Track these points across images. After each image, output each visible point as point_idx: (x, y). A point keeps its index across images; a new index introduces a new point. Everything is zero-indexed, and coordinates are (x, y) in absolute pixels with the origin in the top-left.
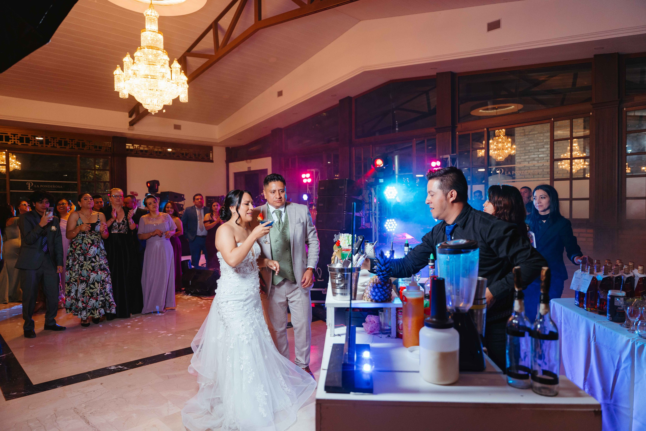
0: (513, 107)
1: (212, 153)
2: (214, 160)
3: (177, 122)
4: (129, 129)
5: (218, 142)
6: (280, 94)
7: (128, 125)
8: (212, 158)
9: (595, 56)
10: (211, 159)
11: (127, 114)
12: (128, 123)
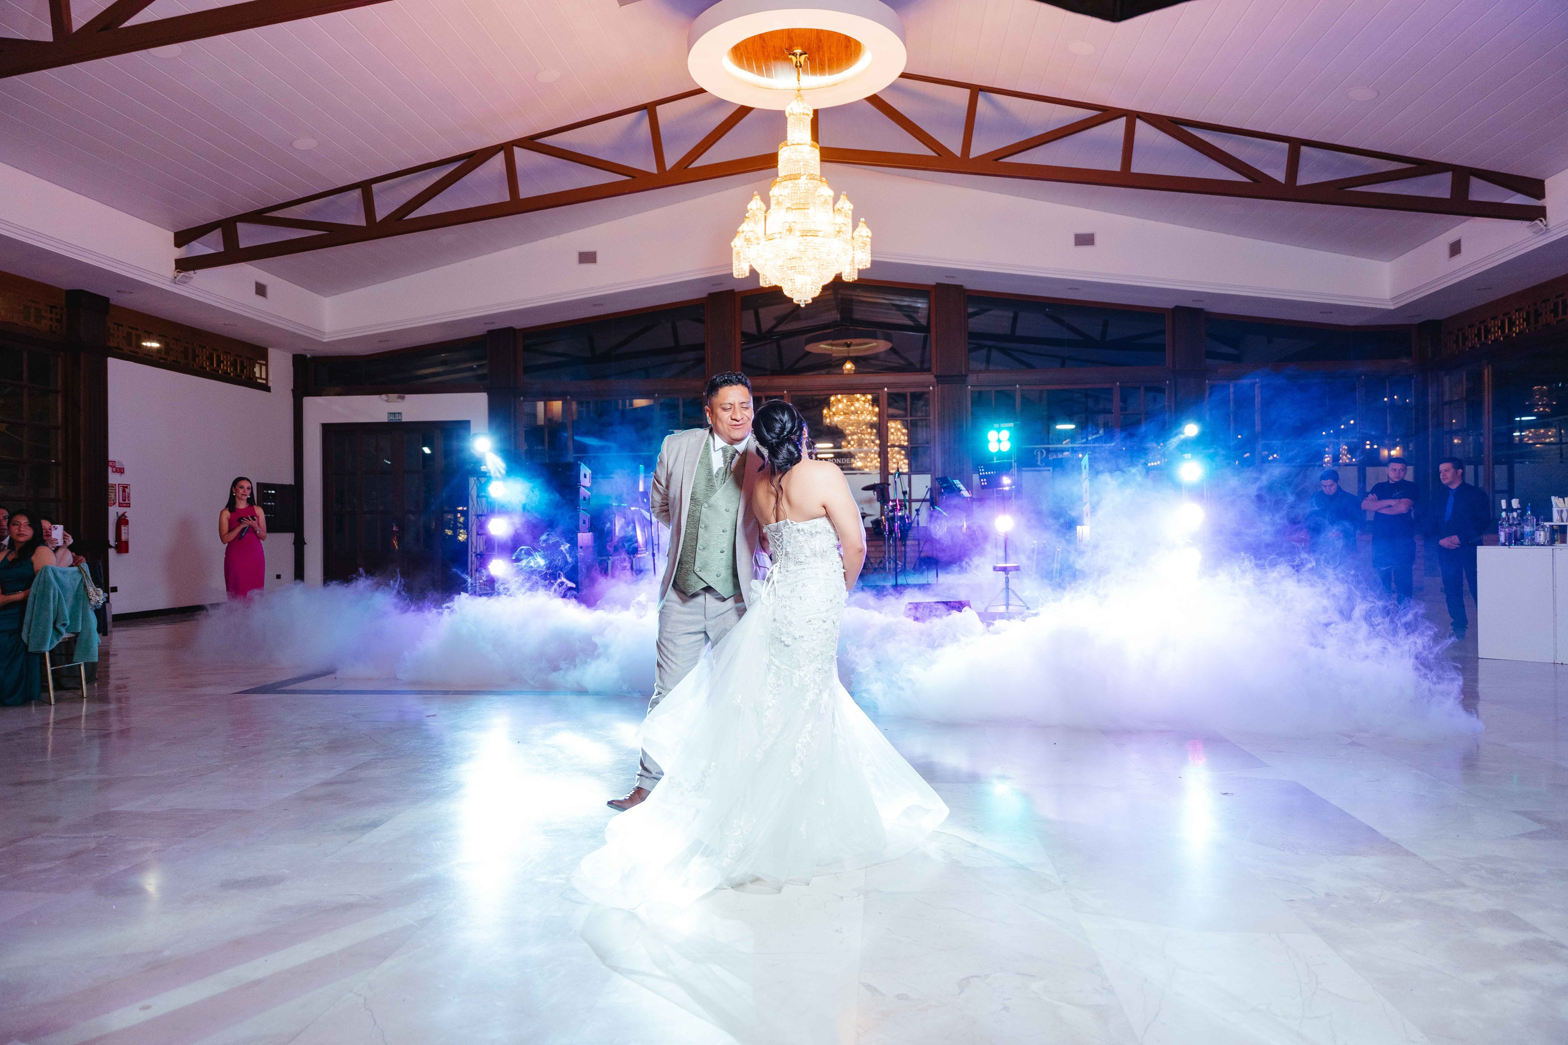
0: (875, 344)
1: (266, 365)
2: (270, 384)
3: (265, 278)
4: (174, 280)
5: (325, 340)
6: (587, 258)
7: (174, 266)
8: (267, 379)
9: (1177, 307)
10: (264, 382)
11: (172, 234)
12: (174, 262)
